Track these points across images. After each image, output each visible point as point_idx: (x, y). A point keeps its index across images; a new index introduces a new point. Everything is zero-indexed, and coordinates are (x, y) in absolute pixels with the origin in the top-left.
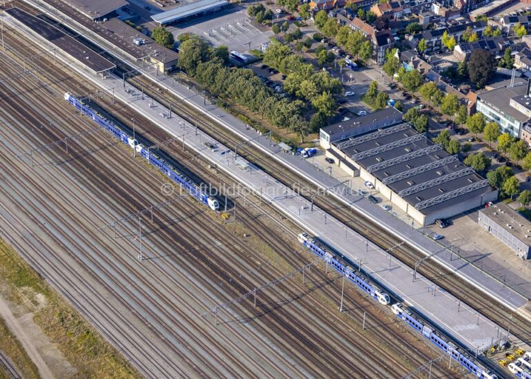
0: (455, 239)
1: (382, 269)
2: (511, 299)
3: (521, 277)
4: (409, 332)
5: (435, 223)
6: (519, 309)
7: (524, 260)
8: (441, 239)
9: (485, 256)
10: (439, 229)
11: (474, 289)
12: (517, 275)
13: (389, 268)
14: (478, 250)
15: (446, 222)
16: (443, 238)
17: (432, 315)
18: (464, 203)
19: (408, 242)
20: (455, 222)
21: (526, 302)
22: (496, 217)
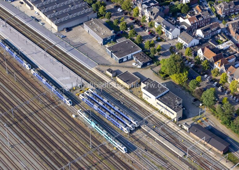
0: (71, 37)
1: (32, 53)
2: (90, 64)
3: (98, 53)
4: (37, 82)
5: (63, 30)
6: (92, 69)
7: (102, 45)
8: (65, 37)
9: (83, 44)
10: (65, 33)
11: (73, 60)
12: (96, 53)
13: (35, 52)
14: (81, 41)
15: (69, 29)
16: (66, 36)
17: (50, 73)
18: (78, 20)
19: (48, 40)
20: (73, 29)
21: (96, 65)
22: (91, 25)
